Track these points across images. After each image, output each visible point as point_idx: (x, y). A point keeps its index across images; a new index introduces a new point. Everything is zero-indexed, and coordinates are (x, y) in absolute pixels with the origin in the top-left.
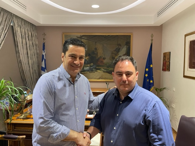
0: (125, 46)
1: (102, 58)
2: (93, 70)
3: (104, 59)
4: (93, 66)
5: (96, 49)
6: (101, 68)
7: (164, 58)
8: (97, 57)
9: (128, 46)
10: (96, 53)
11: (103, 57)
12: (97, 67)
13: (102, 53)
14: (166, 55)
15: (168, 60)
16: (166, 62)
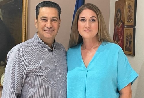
7: (116, 16)
14: (124, 8)
15: (131, 22)
16: (125, 28)
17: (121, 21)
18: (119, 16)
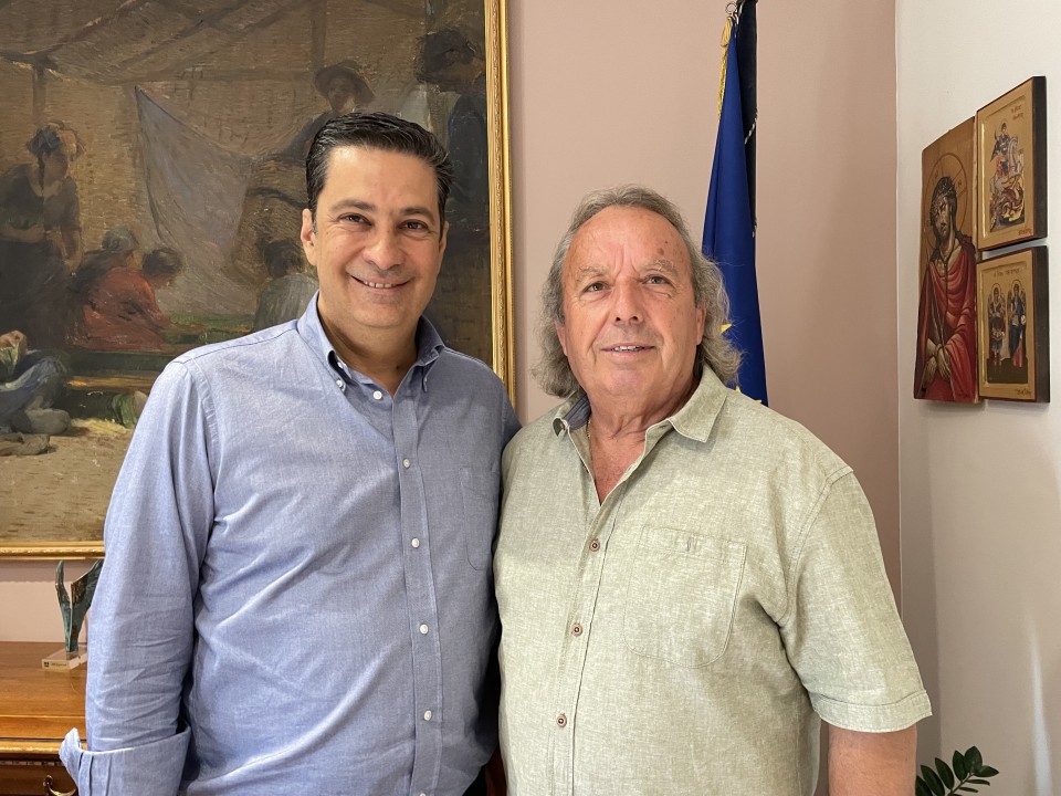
0: (422, 93)
1: (137, 260)
2: (38, 413)
3: (160, 266)
4: (25, 364)
5: (47, 144)
6: (127, 392)
8: (72, 247)
9: (452, 98)
10: (48, 192)
11: (149, 243)
12: (78, 383)
13: (135, 199)
15: (1014, 223)
16: (979, 267)
17: (958, 235)
18: (944, 216)
